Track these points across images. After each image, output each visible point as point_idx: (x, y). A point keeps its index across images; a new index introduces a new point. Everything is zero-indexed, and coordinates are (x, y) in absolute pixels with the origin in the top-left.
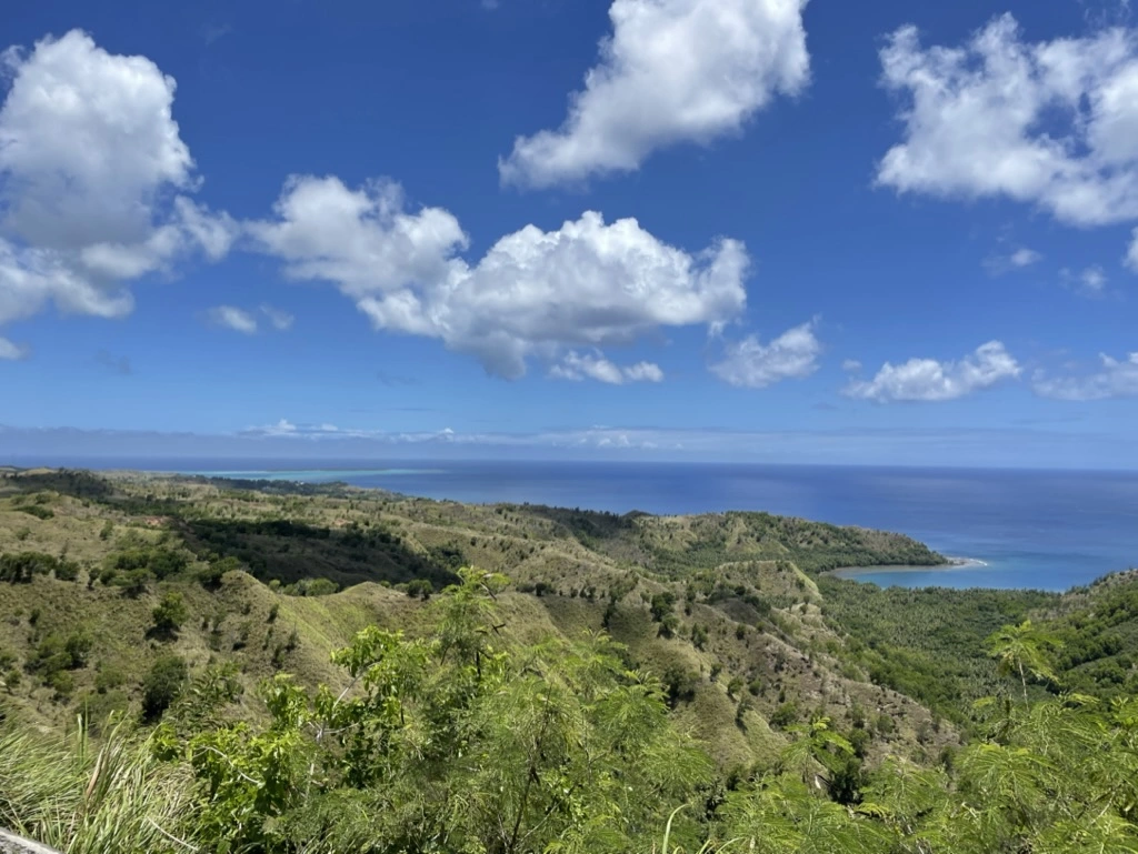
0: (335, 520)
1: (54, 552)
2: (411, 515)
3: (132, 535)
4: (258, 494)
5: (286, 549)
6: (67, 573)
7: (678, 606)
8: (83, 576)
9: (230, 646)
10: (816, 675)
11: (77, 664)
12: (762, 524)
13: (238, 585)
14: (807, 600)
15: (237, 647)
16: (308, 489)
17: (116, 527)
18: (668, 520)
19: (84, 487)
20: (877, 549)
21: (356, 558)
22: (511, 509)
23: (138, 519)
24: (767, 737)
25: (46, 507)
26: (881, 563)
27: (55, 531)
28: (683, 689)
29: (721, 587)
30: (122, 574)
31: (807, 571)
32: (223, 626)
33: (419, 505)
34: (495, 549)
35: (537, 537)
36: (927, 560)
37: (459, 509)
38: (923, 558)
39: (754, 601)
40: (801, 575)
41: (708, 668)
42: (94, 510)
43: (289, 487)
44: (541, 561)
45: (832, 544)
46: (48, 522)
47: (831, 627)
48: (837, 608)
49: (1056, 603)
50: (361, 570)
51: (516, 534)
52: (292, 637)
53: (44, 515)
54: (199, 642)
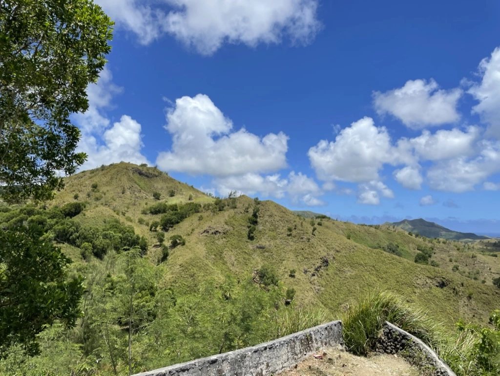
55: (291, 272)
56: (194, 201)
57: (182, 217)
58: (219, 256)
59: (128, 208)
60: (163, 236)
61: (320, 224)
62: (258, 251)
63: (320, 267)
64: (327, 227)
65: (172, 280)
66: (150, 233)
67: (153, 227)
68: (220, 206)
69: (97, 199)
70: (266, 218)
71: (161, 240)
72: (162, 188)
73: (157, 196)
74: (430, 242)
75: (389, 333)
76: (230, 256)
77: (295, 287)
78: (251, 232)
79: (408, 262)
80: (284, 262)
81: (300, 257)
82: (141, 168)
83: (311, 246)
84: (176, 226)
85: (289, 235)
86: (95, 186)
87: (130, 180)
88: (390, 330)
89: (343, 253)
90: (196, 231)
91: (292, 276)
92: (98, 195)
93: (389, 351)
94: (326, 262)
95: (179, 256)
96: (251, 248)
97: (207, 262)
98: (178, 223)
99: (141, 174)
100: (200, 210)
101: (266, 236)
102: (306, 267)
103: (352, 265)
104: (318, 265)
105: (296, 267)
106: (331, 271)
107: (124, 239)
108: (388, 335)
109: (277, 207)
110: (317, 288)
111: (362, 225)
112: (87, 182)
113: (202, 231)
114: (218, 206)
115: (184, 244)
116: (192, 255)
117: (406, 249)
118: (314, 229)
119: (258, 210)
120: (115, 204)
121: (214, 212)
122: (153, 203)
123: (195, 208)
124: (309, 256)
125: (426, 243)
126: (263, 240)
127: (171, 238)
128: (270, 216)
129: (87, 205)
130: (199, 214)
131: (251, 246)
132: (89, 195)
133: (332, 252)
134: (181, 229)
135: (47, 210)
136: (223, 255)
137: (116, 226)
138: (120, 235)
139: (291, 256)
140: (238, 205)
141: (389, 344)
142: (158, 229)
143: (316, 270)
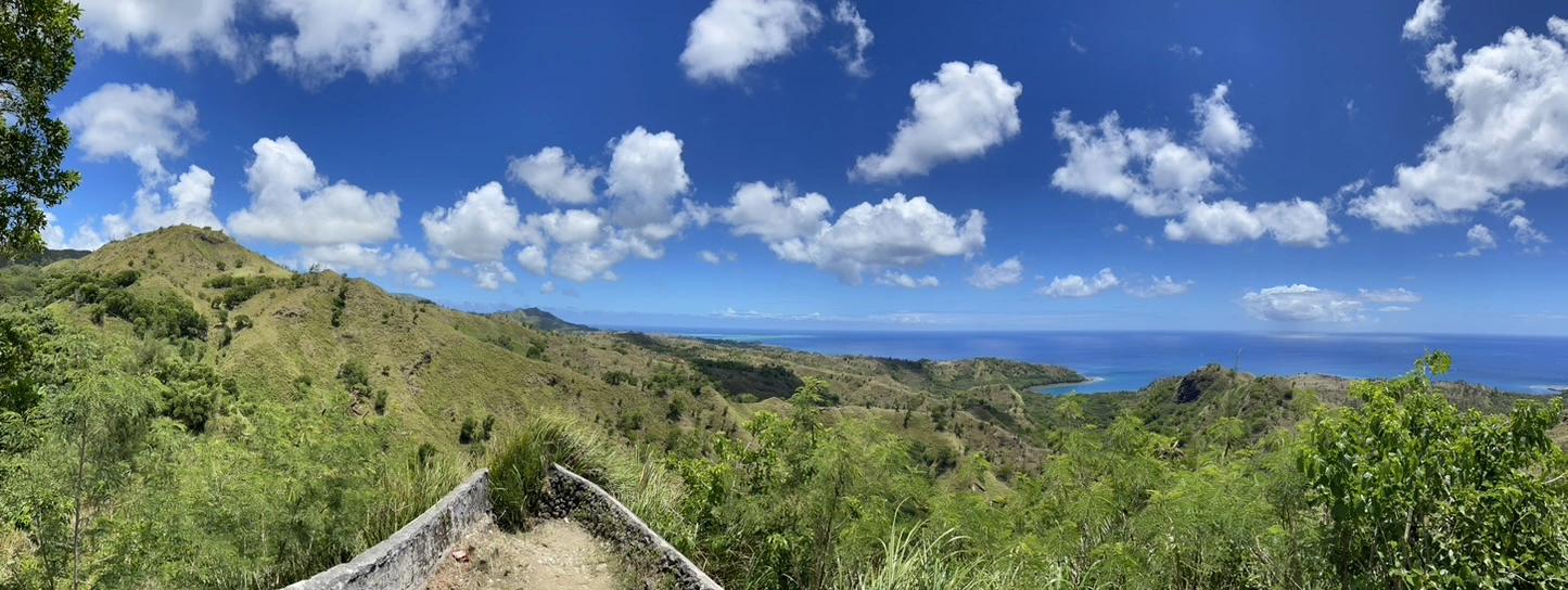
0: (756, 360)
1: (628, 371)
2: (796, 360)
3: (660, 365)
4: (718, 347)
5: (731, 377)
6: (633, 382)
7: (948, 412)
8: (640, 384)
9: (704, 426)
10: (1021, 447)
11: (637, 427)
12: (993, 364)
13: (708, 394)
14: (1016, 406)
15: (708, 427)
16: (744, 345)
17: (654, 361)
18: (941, 363)
19: (640, 339)
20: (1052, 375)
21: (768, 384)
22: (851, 358)
23: (663, 355)
24: (995, 485)
25: (624, 349)
26: (1054, 382)
27: (628, 361)
28: (950, 461)
29: (970, 401)
30: (655, 384)
31: (1017, 389)
32: (701, 416)
33: (800, 355)
34: (843, 381)
35: (867, 374)
36: (1077, 380)
37: (822, 358)
38: (1074, 378)
39: (989, 408)
40: (1014, 392)
41: (963, 448)
42: (645, 351)
43: (734, 343)
44: (869, 388)
45: (1029, 374)
46: (625, 357)
47: (1028, 419)
48: (1031, 409)
49: (1133, 396)
50: (770, 391)
51: (854, 372)
52: (734, 425)
53: (624, 353)
54: (691, 423)
55: (385, 369)
56: (267, 274)
57: (250, 293)
58: (294, 343)
59: (187, 279)
60: (226, 315)
61: (422, 310)
62: (344, 341)
63: (421, 363)
64: (431, 315)
65: (235, 369)
66: (212, 310)
67: (215, 304)
68: (298, 282)
69: (153, 267)
70: (357, 300)
71: (224, 320)
72: (228, 257)
73: (221, 267)
74: (543, 334)
75: (558, 485)
76: (308, 345)
77: (388, 389)
78: (335, 316)
79: (520, 357)
80: (376, 356)
81: (397, 351)
82: (203, 232)
83: (411, 337)
84: (242, 304)
85: (384, 323)
86: (151, 252)
87: (191, 245)
88: (560, 478)
89: (449, 346)
90: (267, 311)
91: (385, 374)
92: (154, 262)
93: (557, 514)
94: (428, 358)
95: (245, 341)
96: (335, 337)
97: (278, 350)
98: (245, 300)
99: (203, 238)
100: (273, 285)
101: (355, 323)
102: (403, 364)
103: (459, 361)
104: (419, 361)
105: (390, 363)
106: (433, 369)
107: (182, 316)
108: (556, 488)
109: (372, 287)
110: (415, 389)
111: (473, 313)
112: (143, 247)
113: (274, 312)
114: (295, 283)
115: (251, 326)
116: (260, 341)
117: (519, 342)
118: (416, 317)
119: (346, 289)
120: (172, 273)
121: (290, 289)
122: (216, 275)
123: (266, 284)
124: (408, 350)
125: (538, 336)
126: (350, 326)
127: (235, 318)
128: (362, 297)
129: (143, 274)
130: (271, 291)
131: (334, 334)
132: (144, 262)
133: (436, 346)
134: (249, 308)
135: (100, 278)
136: (299, 343)
137: (173, 300)
138: (177, 310)
139: (386, 349)
140: (321, 282)
141: (558, 501)
142: (220, 306)
143: (415, 367)
